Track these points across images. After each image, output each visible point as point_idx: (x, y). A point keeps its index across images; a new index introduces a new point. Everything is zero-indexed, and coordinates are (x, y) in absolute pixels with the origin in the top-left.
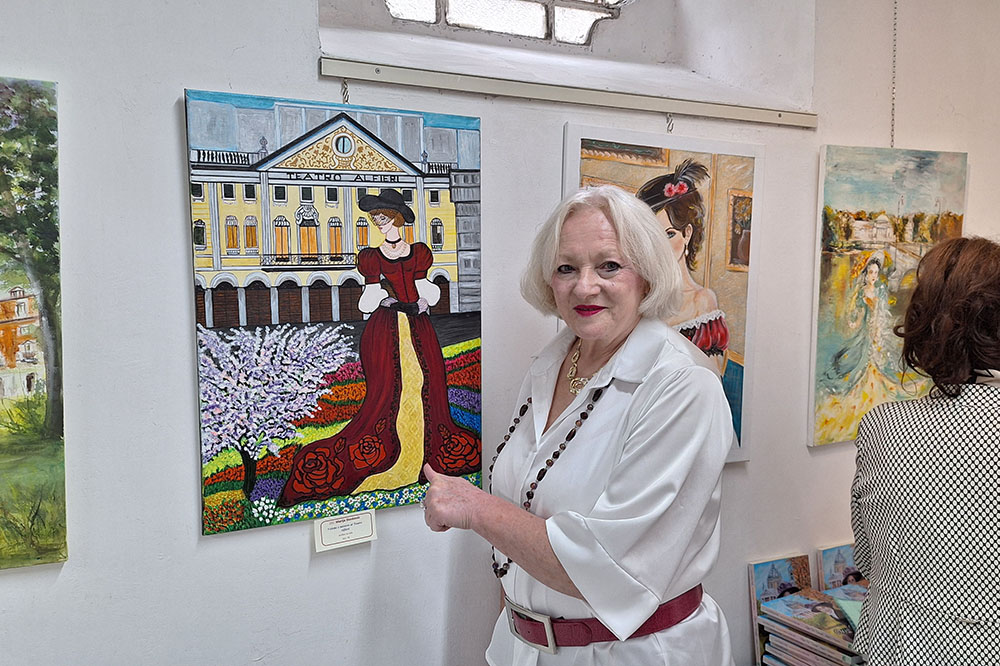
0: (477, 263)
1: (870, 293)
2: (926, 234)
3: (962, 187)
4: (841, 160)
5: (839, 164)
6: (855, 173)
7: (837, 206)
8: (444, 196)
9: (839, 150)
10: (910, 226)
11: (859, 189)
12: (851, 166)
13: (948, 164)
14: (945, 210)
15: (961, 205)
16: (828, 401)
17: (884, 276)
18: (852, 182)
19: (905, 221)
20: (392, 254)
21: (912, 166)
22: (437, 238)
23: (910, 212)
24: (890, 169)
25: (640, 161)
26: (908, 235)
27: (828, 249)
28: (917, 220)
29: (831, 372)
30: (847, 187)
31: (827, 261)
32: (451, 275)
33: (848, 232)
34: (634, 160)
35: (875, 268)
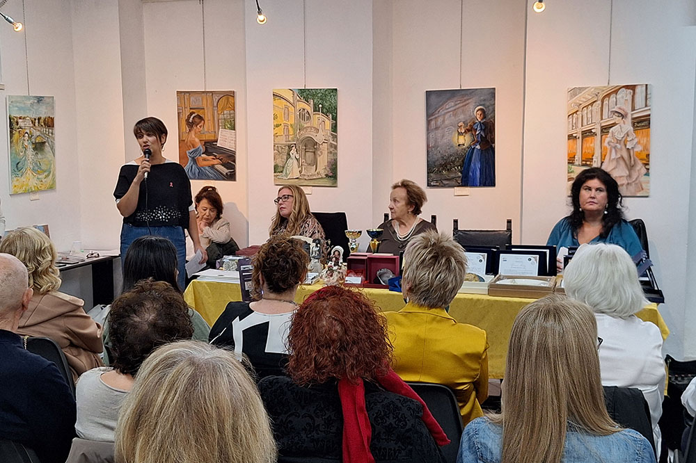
1: (26, 143)
2: (43, 124)
3: (53, 108)
4: (13, 100)
5: (12, 101)
6: (18, 104)
7: (12, 115)
9: (12, 96)
10: (37, 121)
11: (20, 109)
12: (17, 102)
13: (48, 100)
14: (48, 116)
15: (53, 114)
16: (15, 179)
17: (30, 138)
18: (17, 107)
19: (35, 119)
21: (36, 101)
23: (37, 117)
24: (29, 102)
26: (37, 124)
27: (11, 128)
28: (39, 119)
29: (16, 169)
30: (16, 108)
31: (11, 132)
33: (17, 123)
35: (27, 135)
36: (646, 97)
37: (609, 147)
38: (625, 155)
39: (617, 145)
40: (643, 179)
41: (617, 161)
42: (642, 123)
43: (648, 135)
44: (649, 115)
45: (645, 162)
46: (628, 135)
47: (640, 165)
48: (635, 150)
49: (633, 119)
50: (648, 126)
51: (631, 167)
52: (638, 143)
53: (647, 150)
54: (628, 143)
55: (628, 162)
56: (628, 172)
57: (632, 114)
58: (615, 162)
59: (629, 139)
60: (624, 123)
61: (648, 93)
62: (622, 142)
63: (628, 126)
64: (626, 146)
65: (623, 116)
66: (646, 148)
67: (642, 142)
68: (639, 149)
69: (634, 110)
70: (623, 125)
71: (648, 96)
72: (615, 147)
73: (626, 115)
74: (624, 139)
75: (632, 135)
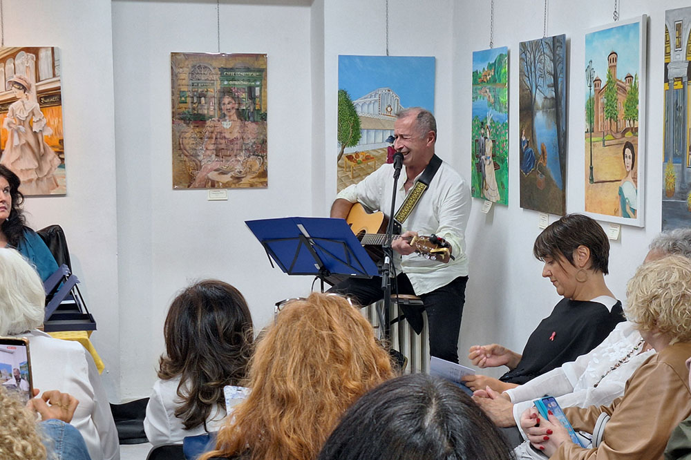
36: (53, 64)
37: (9, 130)
38: (32, 141)
39: (20, 126)
40: (57, 172)
41: (22, 149)
42: (51, 98)
43: (59, 115)
44: (59, 88)
45: (58, 150)
46: (34, 115)
47: (51, 155)
48: (45, 134)
49: (38, 92)
50: (59, 102)
51: (40, 157)
52: (48, 124)
53: (60, 134)
54: (35, 124)
55: (36, 150)
56: (37, 164)
57: (37, 86)
58: (18, 151)
59: (35, 119)
60: (27, 98)
61: (56, 58)
62: (27, 124)
63: (32, 102)
64: (32, 129)
65: (25, 89)
66: (58, 131)
67: (52, 123)
68: (48, 132)
69: (39, 81)
70: (25, 101)
71: (56, 64)
72: (18, 131)
73: (30, 86)
74: (28, 119)
75: (39, 114)
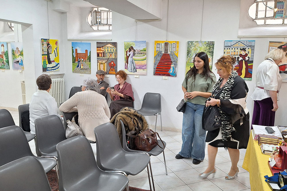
0: (253, 55)
8: (250, 49)
20: (243, 54)
22: (249, 53)
25: (278, 43)
32: (250, 57)
34: (277, 43)
